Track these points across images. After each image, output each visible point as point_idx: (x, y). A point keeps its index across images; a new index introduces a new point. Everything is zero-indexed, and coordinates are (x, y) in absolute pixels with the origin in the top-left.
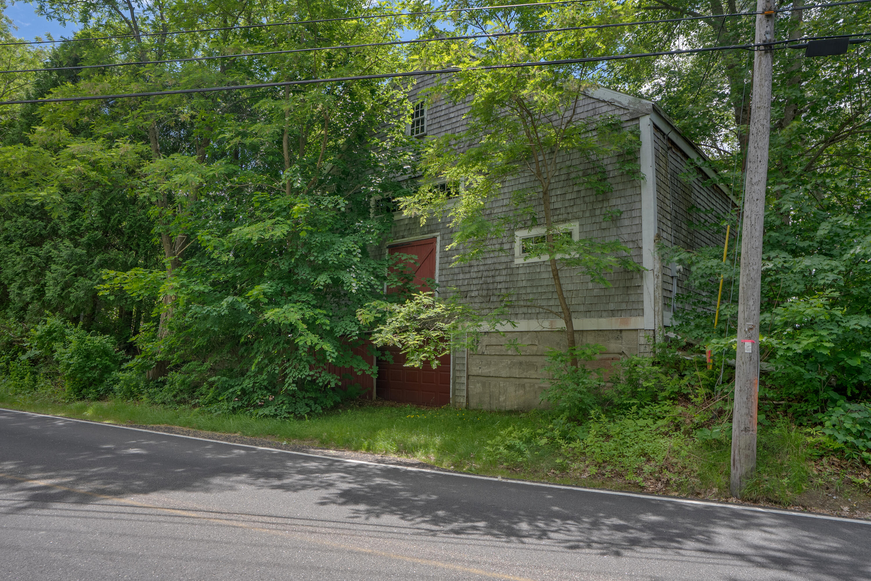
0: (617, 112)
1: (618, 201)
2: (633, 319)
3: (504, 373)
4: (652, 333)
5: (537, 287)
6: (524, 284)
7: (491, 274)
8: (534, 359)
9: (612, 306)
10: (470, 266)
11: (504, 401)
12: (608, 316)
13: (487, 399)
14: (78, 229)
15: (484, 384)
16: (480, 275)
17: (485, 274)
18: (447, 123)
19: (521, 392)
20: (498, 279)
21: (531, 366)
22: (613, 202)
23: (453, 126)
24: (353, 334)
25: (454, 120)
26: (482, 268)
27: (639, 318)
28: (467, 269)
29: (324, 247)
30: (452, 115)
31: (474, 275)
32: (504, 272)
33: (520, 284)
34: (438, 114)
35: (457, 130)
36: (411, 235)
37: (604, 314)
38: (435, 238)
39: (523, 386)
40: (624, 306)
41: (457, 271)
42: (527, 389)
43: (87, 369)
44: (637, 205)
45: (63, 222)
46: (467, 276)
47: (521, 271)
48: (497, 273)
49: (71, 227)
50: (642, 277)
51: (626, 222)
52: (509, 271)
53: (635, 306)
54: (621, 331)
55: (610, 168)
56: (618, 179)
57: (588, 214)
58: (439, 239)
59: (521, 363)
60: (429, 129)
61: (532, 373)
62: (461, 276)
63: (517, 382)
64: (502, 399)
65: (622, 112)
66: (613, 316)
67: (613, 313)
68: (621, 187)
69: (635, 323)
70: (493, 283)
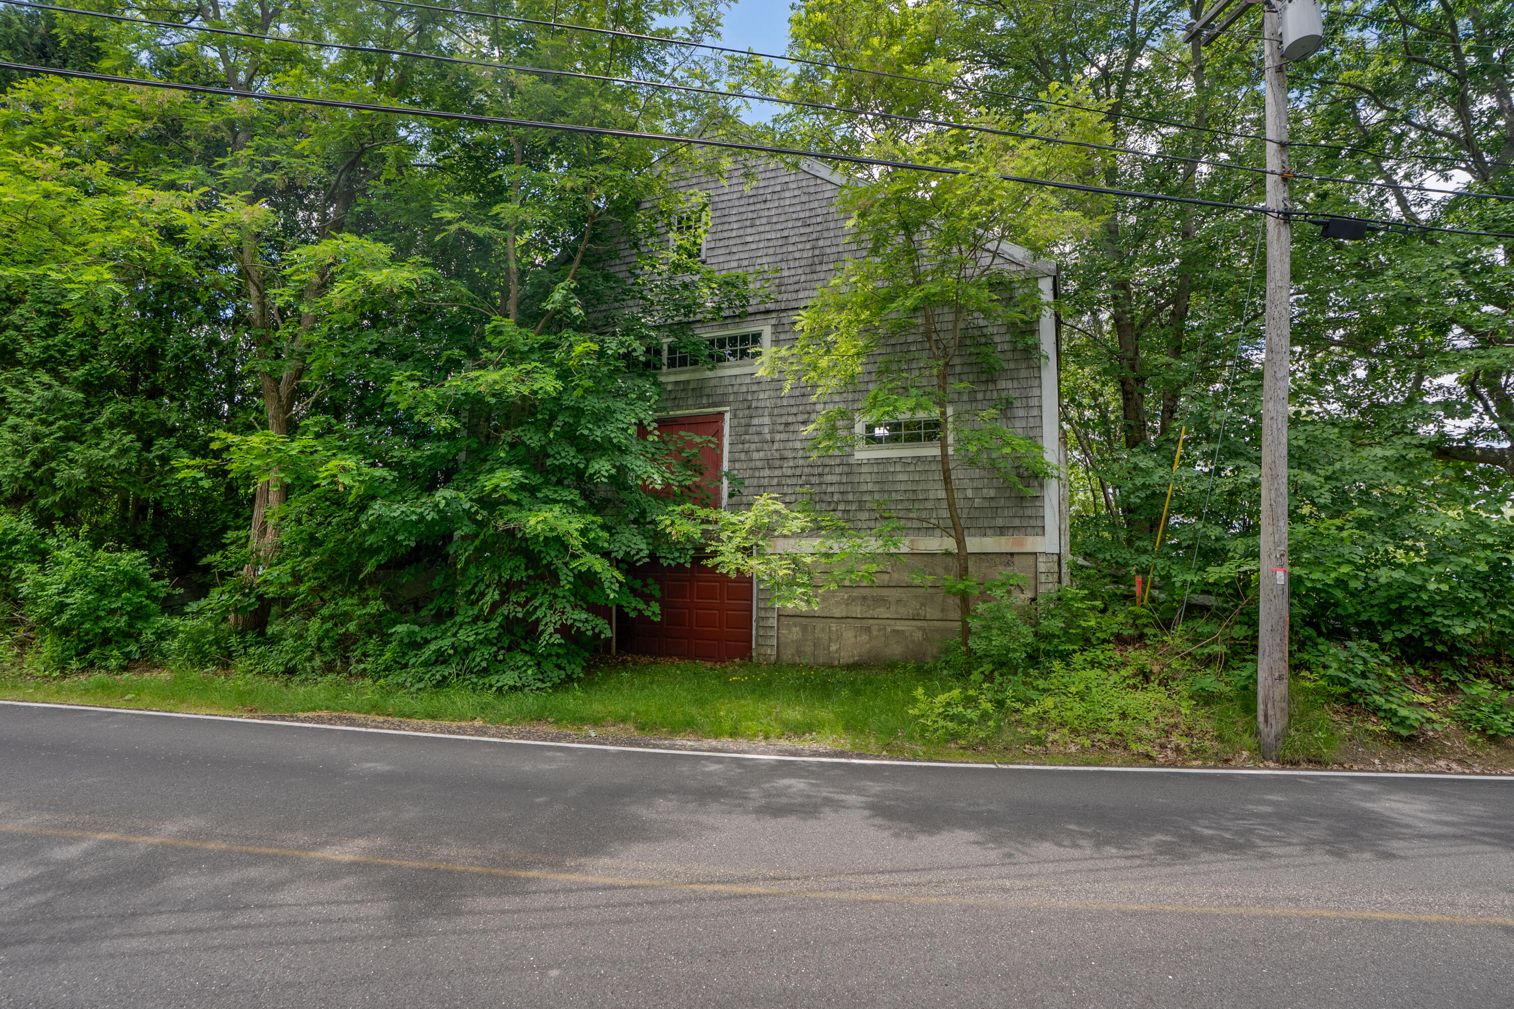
0: (1007, 267)
1: (1009, 384)
2: (1030, 539)
3: (837, 613)
4: (1056, 558)
5: (890, 492)
6: (870, 487)
7: (816, 471)
8: (885, 592)
9: (1000, 522)
10: (783, 458)
11: (837, 651)
12: (995, 535)
13: (809, 649)
14: (63, 353)
15: (804, 629)
16: (798, 472)
17: (807, 471)
18: (740, 248)
19: (865, 637)
20: (828, 479)
21: (881, 601)
22: (1002, 384)
23: (752, 254)
24: (642, 554)
25: (753, 246)
26: (801, 462)
27: (1039, 538)
28: (777, 463)
29: (601, 418)
30: (749, 239)
31: (789, 472)
32: (838, 470)
33: (864, 488)
34: (726, 235)
35: (759, 261)
36: (679, 407)
37: (989, 532)
38: (721, 414)
39: (868, 629)
40: (1017, 522)
41: (759, 464)
42: (875, 633)
43: (102, 614)
44: (1036, 392)
45: (28, 338)
46: (777, 472)
47: (864, 469)
48: (827, 470)
49: (47, 348)
50: (1041, 486)
51: (1021, 413)
52: (846, 469)
53: (1033, 523)
54: (1012, 554)
55: (997, 339)
56: (1009, 355)
57: (965, 398)
58: (727, 416)
59: (864, 598)
60: (710, 253)
61: (882, 612)
62: (767, 472)
63: (858, 624)
64: (833, 648)
65: (1014, 268)
66: (1002, 534)
67: (1002, 531)
68: (1012, 365)
69: (1033, 544)
70: (820, 484)
